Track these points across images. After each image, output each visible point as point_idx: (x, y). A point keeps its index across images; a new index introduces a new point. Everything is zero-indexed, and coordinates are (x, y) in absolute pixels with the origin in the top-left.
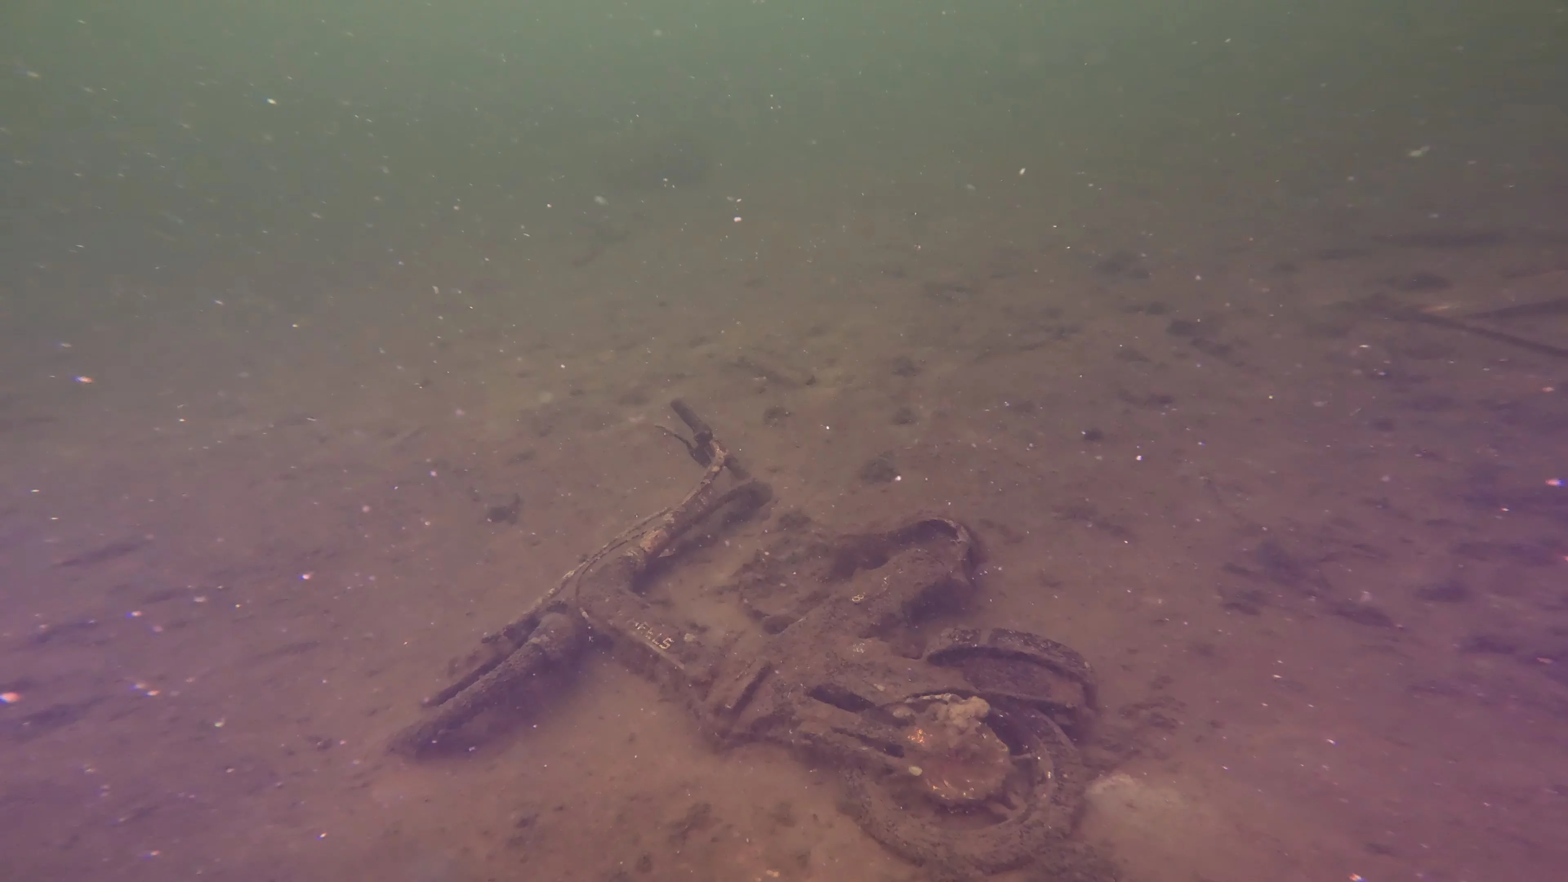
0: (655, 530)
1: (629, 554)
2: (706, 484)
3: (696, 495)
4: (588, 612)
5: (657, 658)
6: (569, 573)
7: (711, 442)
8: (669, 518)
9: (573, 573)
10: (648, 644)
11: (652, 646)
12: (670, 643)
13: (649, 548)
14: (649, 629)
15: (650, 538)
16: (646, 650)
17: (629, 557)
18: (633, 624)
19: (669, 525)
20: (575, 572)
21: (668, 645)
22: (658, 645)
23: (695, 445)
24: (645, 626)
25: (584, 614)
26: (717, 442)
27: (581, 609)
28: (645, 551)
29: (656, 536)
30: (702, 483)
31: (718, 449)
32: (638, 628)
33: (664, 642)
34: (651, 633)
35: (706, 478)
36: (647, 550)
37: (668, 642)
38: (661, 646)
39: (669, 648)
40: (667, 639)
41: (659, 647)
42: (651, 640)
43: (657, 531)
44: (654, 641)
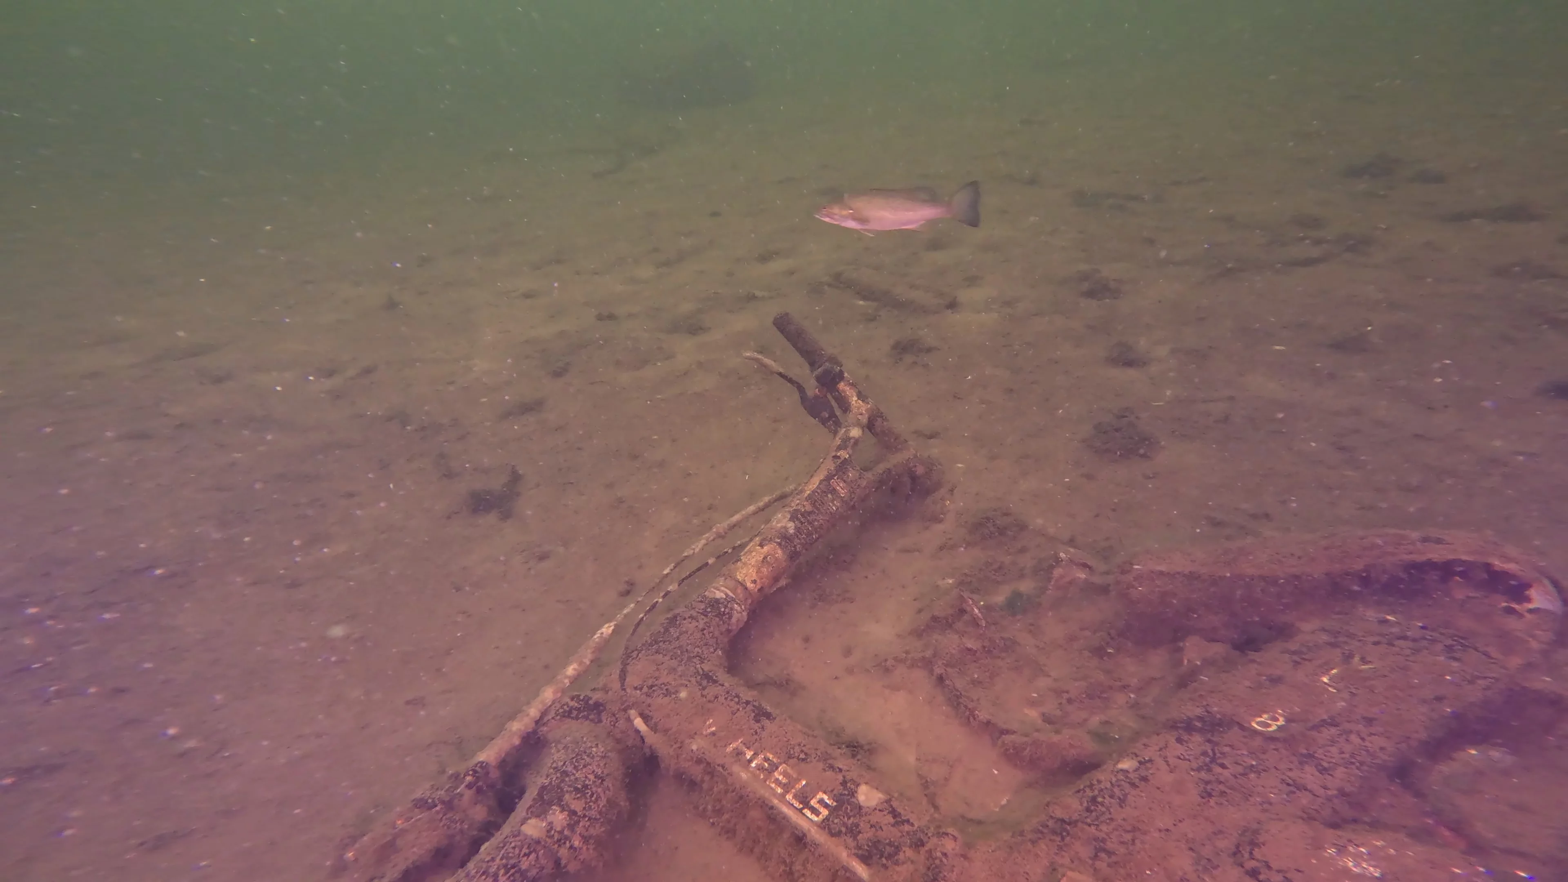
0: (761, 545)
1: (719, 595)
2: (842, 459)
3: (829, 478)
4: (646, 718)
5: (800, 840)
6: (604, 630)
7: (841, 386)
8: (782, 521)
9: (612, 628)
10: (776, 802)
11: (785, 810)
12: (826, 806)
13: (754, 582)
14: (777, 768)
15: (753, 561)
16: (774, 818)
17: (717, 601)
18: (739, 753)
19: (785, 539)
20: (615, 625)
21: (825, 812)
22: (801, 810)
23: (812, 389)
24: (766, 759)
25: (639, 723)
26: (853, 385)
27: (633, 712)
28: (746, 588)
29: (765, 558)
30: (833, 457)
31: (855, 398)
32: (753, 765)
33: (813, 803)
34: (781, 778)
35: (839, 448)
36: (750, 585)
37: (821, 802)
38: (807, 812)
39: (827, 819)
40: (818, 797)
41: (804, 814)
42: (783, 795)
43: (766, 548)
44: (789, 797)
